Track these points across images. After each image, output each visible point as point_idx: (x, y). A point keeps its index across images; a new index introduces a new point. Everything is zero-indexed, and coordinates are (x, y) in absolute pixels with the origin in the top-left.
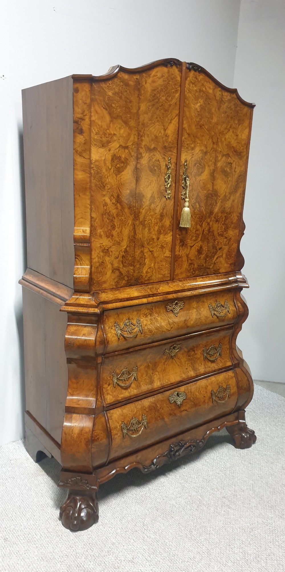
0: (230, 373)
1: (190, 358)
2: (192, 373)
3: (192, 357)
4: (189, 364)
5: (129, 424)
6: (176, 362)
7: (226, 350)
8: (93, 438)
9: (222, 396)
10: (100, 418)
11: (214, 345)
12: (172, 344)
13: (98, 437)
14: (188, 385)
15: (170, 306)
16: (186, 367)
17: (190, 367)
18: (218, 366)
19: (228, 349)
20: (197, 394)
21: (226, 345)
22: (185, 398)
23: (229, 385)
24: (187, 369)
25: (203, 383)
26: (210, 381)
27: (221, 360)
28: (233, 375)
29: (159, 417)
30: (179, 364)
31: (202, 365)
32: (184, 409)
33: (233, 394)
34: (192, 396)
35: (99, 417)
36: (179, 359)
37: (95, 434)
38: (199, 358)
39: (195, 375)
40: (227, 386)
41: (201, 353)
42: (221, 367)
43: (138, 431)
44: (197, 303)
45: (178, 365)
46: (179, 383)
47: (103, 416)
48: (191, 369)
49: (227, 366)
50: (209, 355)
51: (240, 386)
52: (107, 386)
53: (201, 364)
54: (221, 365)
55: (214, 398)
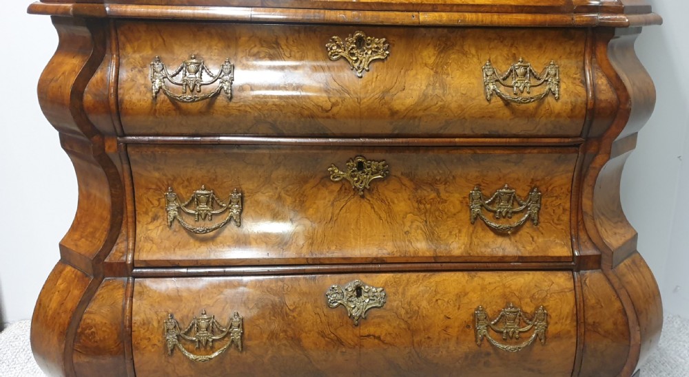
0: (561, 280)
1: (422, 206)
2: (421, 247)
3: (428, 206)
4: (417, 223)
5: (187, 324)
6: (373, 208)
7: (560, 211)
8: (79, 330)
9: (514, 332)
10: (112, 290)
11: (507, 188)
12: (352, 154)
13: (93, 330)
14: (399, 275)
15: (339, 46)
16: (406, 229)
17: (419, 231)
18: (518, 249)
19: (564, 210)
20: (424, 304)
21: (557, 197)
22: (377, 305)
23: (544, 308)
24: (407, 233)
25: (453, 281)
26: (480, 282)
27: (534, 234)
28: (570, 285)
29: (285, 331)
30: (383, 215)
31: (463, 234)
32: (372, 333)
33: (558, 336)
34: (406, 306)
35: (110, 287)
36: (382, 201)
37: (89, 321)
38: (455, 214)
39: (428, 254)
40: (537, 308)
41: (461, 202)
42: (527, 255)
43: (213, 349)
44: (441, 52)
45: (380, 218)
46: (372, 263)
47: (123, 286)
48: (420, 237)
49: (550, 255)
50: (491, 214)
51: (590, 321)
52: (149, 220)
53: (460, 231)
54: (529, 248)
55: (482, 329)
